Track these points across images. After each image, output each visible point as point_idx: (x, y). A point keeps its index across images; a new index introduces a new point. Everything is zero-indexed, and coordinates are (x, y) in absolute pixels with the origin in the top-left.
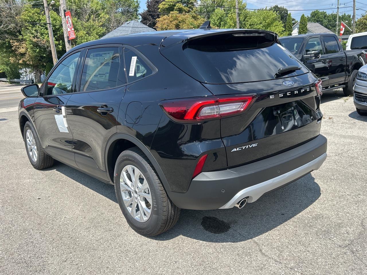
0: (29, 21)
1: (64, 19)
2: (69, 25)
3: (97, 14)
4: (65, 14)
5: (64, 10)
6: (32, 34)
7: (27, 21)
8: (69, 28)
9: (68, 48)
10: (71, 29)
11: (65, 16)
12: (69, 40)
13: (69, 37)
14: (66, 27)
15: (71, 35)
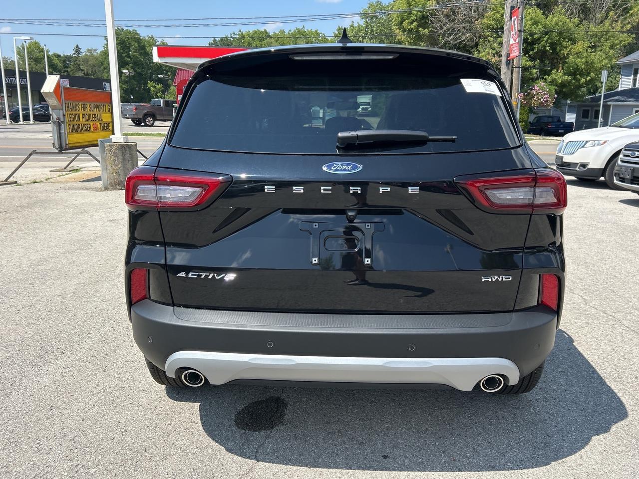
0: (493, 27)
1: (508, 24)
2: (514, 33)
3: (625, 9)
4: (511, 13)
5: (511, 7)
6: (494, 49)
7: (490, 28)
8: (513, 39)
9: (504, 74)
10: (515, 40)
11: (511, 18)
12: (509, 60)
13: (510, 54)
14: (508, 37)
15: (513, 52)
